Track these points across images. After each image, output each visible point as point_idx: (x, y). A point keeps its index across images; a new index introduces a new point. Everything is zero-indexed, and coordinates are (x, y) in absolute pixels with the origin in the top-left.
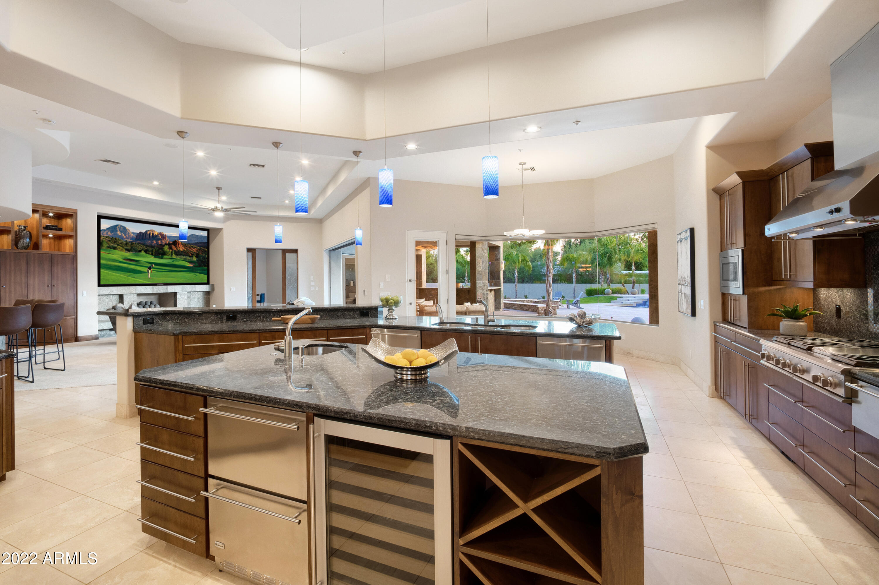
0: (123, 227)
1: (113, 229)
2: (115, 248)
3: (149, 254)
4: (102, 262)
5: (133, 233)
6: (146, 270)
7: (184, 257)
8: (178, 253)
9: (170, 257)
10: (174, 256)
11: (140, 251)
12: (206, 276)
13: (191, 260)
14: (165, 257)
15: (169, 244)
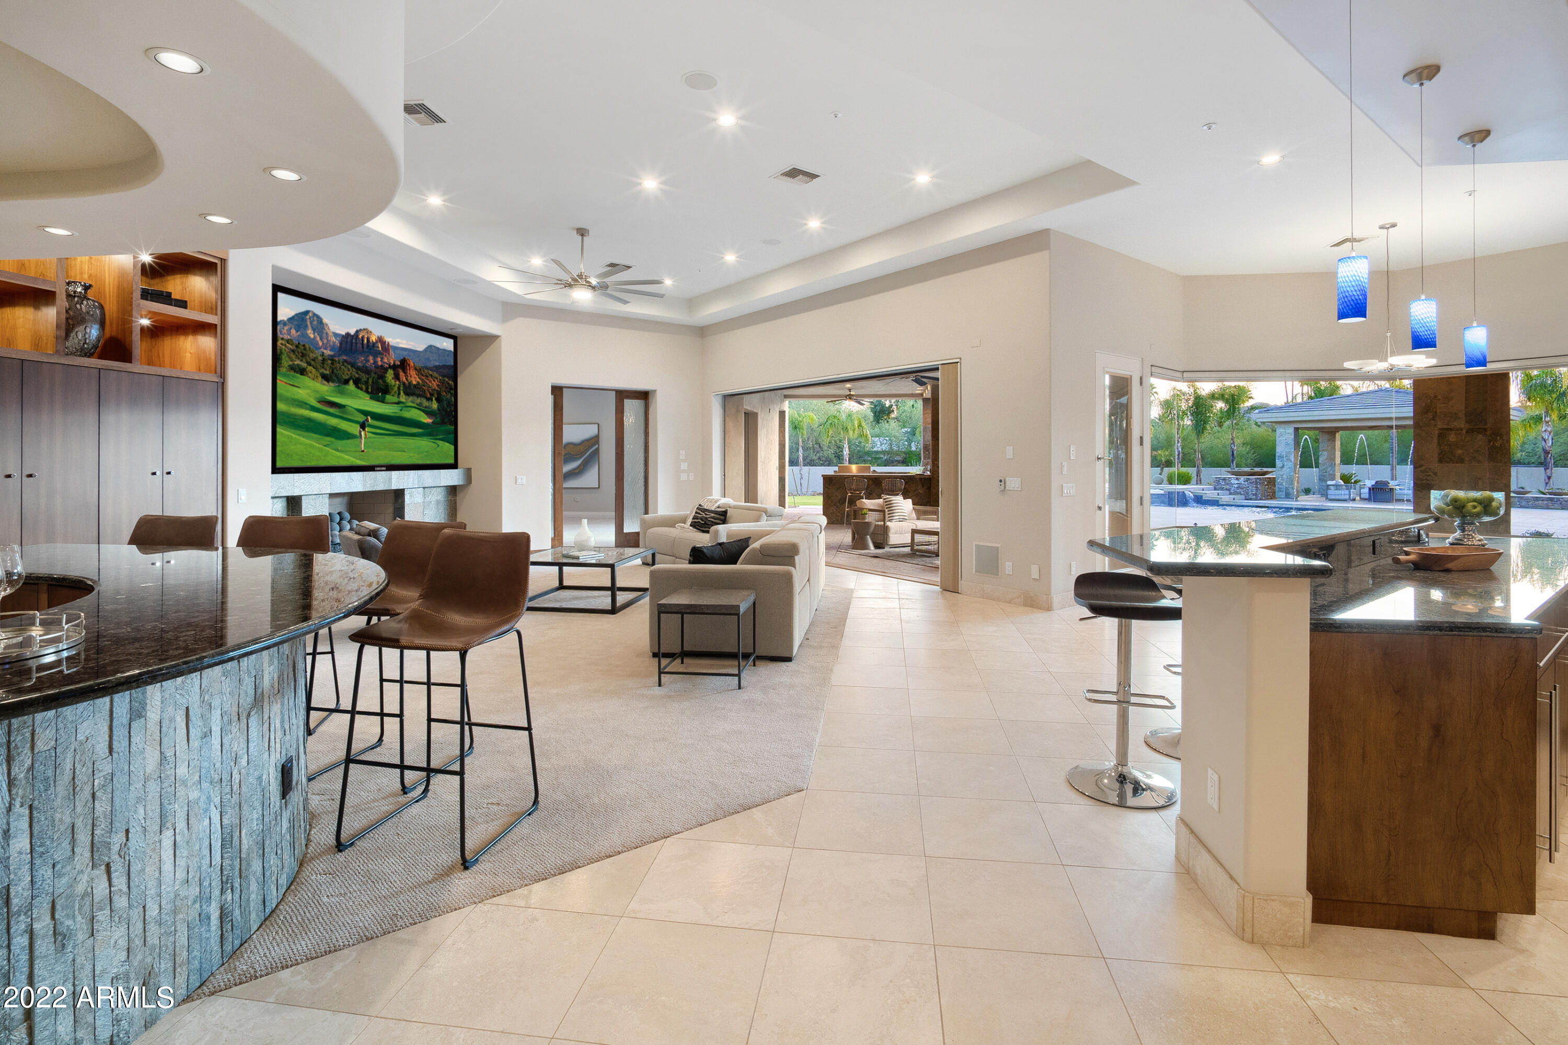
0: (318, 317)
1: (300, 320)
2: (302, 372)
3: (361, 389)
4: (281, 406)
5: (336, 335)
6: (354, 429)
7: (419, 400)
8: (410, 390)
9: (395, 399)
10: (403, 398)
11: (346, 382)
12: (452, 447)
13: (429, 407)
14: (389, 398)
15: (394, 367)
